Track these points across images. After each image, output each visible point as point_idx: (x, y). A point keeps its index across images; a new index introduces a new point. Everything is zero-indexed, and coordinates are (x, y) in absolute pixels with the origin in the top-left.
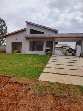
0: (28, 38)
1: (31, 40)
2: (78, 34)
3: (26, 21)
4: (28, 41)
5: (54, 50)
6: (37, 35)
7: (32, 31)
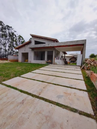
0: (33, 49)
1: (35, 51)
2: (78, 41)
3: (30, 34)
4: (33, 51)
5: (54, 59)
6: (38, 46)
7: (37, 43)
